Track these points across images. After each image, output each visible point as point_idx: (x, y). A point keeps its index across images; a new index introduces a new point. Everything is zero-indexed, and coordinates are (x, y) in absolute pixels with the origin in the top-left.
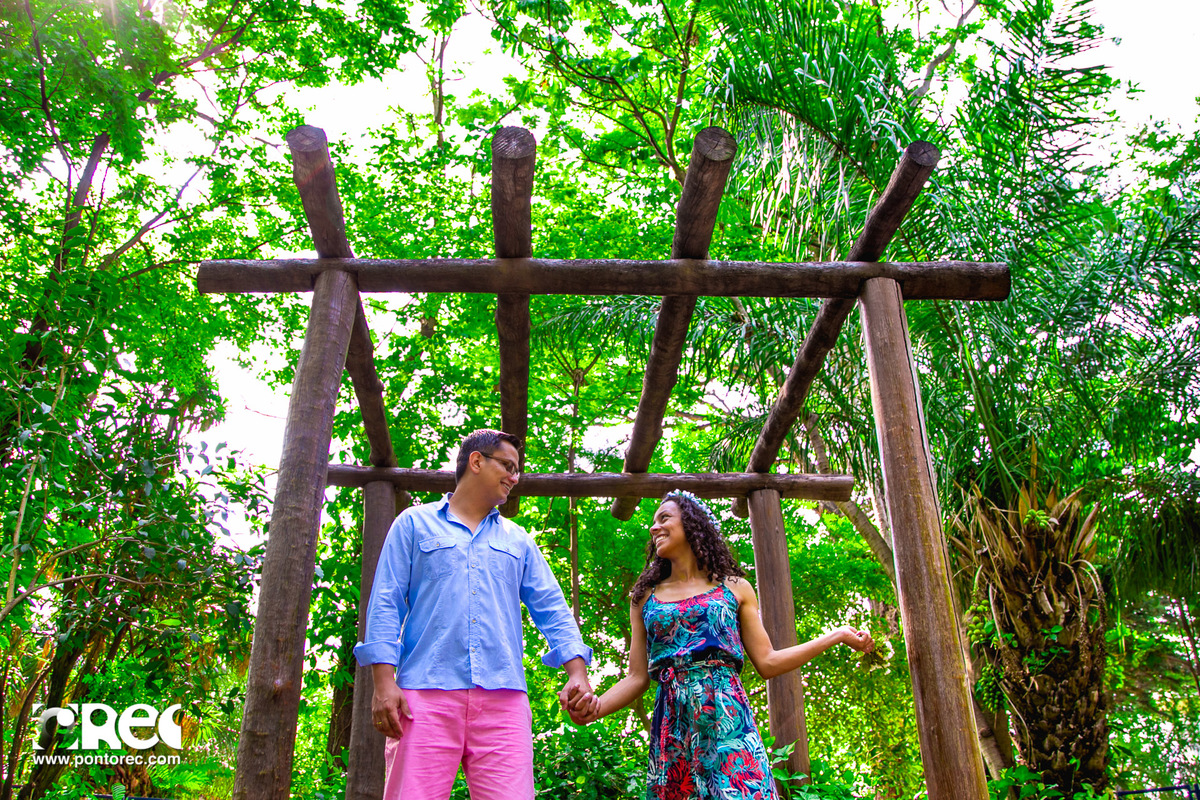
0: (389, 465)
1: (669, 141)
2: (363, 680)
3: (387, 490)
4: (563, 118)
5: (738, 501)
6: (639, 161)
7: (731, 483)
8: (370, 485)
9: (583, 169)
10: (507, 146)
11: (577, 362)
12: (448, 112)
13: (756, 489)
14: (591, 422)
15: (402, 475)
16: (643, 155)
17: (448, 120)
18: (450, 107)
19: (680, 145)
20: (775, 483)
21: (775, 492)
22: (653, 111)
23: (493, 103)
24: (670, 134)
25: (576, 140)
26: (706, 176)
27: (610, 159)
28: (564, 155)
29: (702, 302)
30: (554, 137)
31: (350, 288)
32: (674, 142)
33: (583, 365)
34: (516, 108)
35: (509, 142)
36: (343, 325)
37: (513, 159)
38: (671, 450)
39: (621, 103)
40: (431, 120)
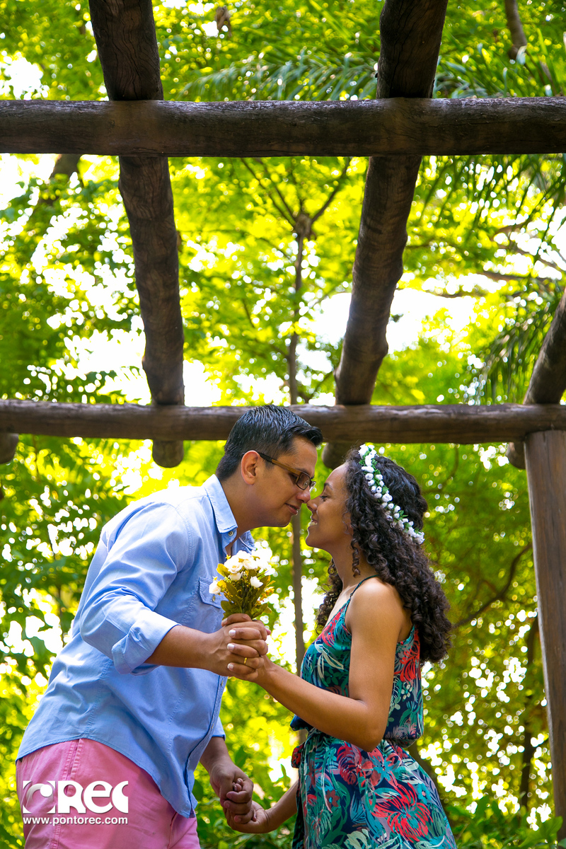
7: (496, 420)
11: (301, 204)
13: (537, 430)
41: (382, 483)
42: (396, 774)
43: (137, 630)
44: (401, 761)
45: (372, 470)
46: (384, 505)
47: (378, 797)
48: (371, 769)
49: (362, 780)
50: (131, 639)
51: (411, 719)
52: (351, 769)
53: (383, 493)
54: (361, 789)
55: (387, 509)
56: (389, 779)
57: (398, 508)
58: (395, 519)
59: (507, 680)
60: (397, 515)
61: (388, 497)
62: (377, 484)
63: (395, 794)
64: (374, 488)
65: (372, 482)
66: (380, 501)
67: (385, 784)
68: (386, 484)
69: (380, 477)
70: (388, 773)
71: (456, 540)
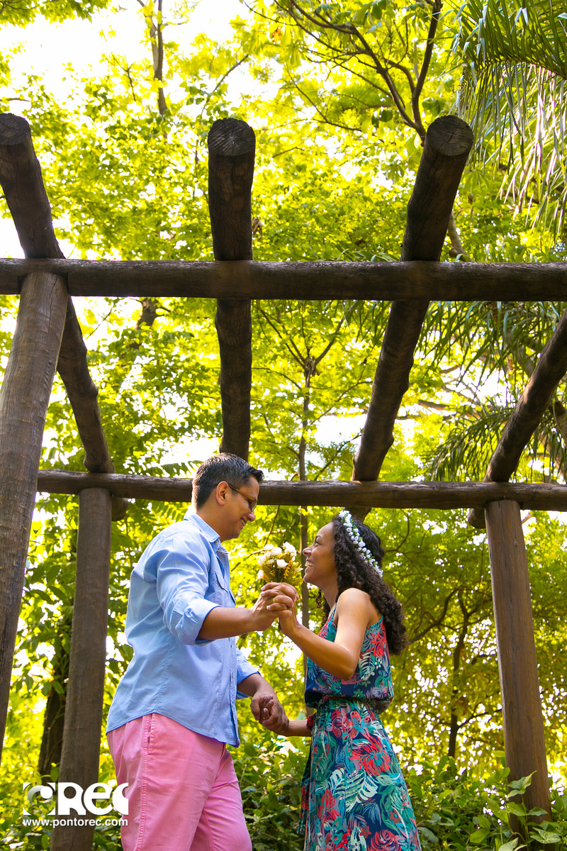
0: (105, 471)
1: (415, 101)
2: (75, 699)
3: (102, 498)
4: (297, 71)
5: (475, 512)
6: (381, 123)
7: (466, 492)
8: (85, 492)
9: (318, 129)
10: (224, 142)
11: (308, 350)
12: (170, 63)
13: (495, 500)
14: (326, 413)
15: (118, 482)
16: (385, 117)
17: (170, 72)
18: (172, 57)
19: (428, 106)
20: (515, 493)
21: (515, 503)
22: (398, 66)
23: (219, 51)
24: (416, 91)
25: (312, 97)
26: (439, 173)
27: (350, 118)
28: (300, 115)
29: (434, 306)
30: (288, 94)
31: (59, 292)
32: (421, 101)
33: (315, 353)
34: (245, 59)
35: (227, 137)
36: (52, 333)
37: (230, 157)
38: (413, 444)
39: (363, 57)
40: (151, 73)
41: (358, 534)
42: (369, 729)
43: (190, 610)
44: (372, 722)
45: (351, 525)
46: (360, 549)
47: (354, 745)
48: (351, 727)
49: (345, 735)
50: (186, 617)
51: (383, 682)
52: (338, 727)
53: (359, 541)
54: (344, 741)
55: (361, 552)
56: (363, 733)
57: (369, 551)
58: (367, 559)
59: (439, 681)
60: (369, 556)
61: (362, 544)
62: (355, 535)
63: (367, 743)
64: (353, 537)
65: (352, 533)
66: (357, 546)
67: (360, 736)
68: (361, 536)
69: (356, 530)
70: (363, 729)
71: (406, 585)
